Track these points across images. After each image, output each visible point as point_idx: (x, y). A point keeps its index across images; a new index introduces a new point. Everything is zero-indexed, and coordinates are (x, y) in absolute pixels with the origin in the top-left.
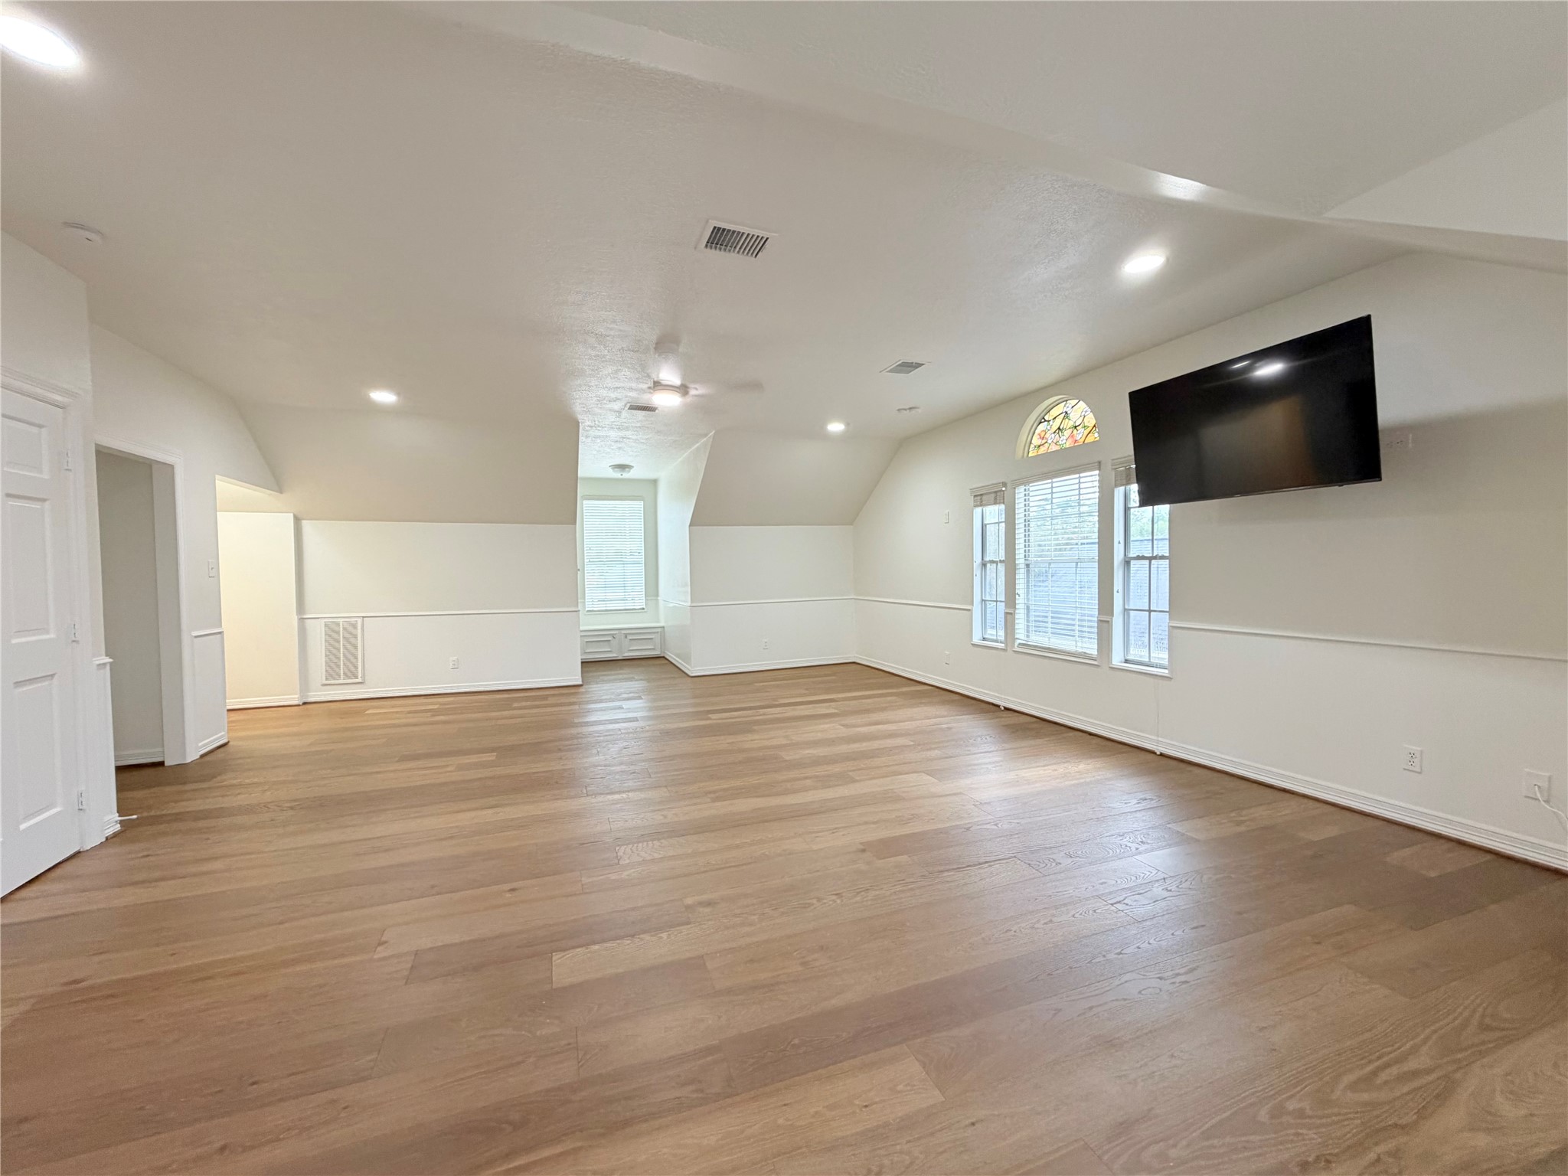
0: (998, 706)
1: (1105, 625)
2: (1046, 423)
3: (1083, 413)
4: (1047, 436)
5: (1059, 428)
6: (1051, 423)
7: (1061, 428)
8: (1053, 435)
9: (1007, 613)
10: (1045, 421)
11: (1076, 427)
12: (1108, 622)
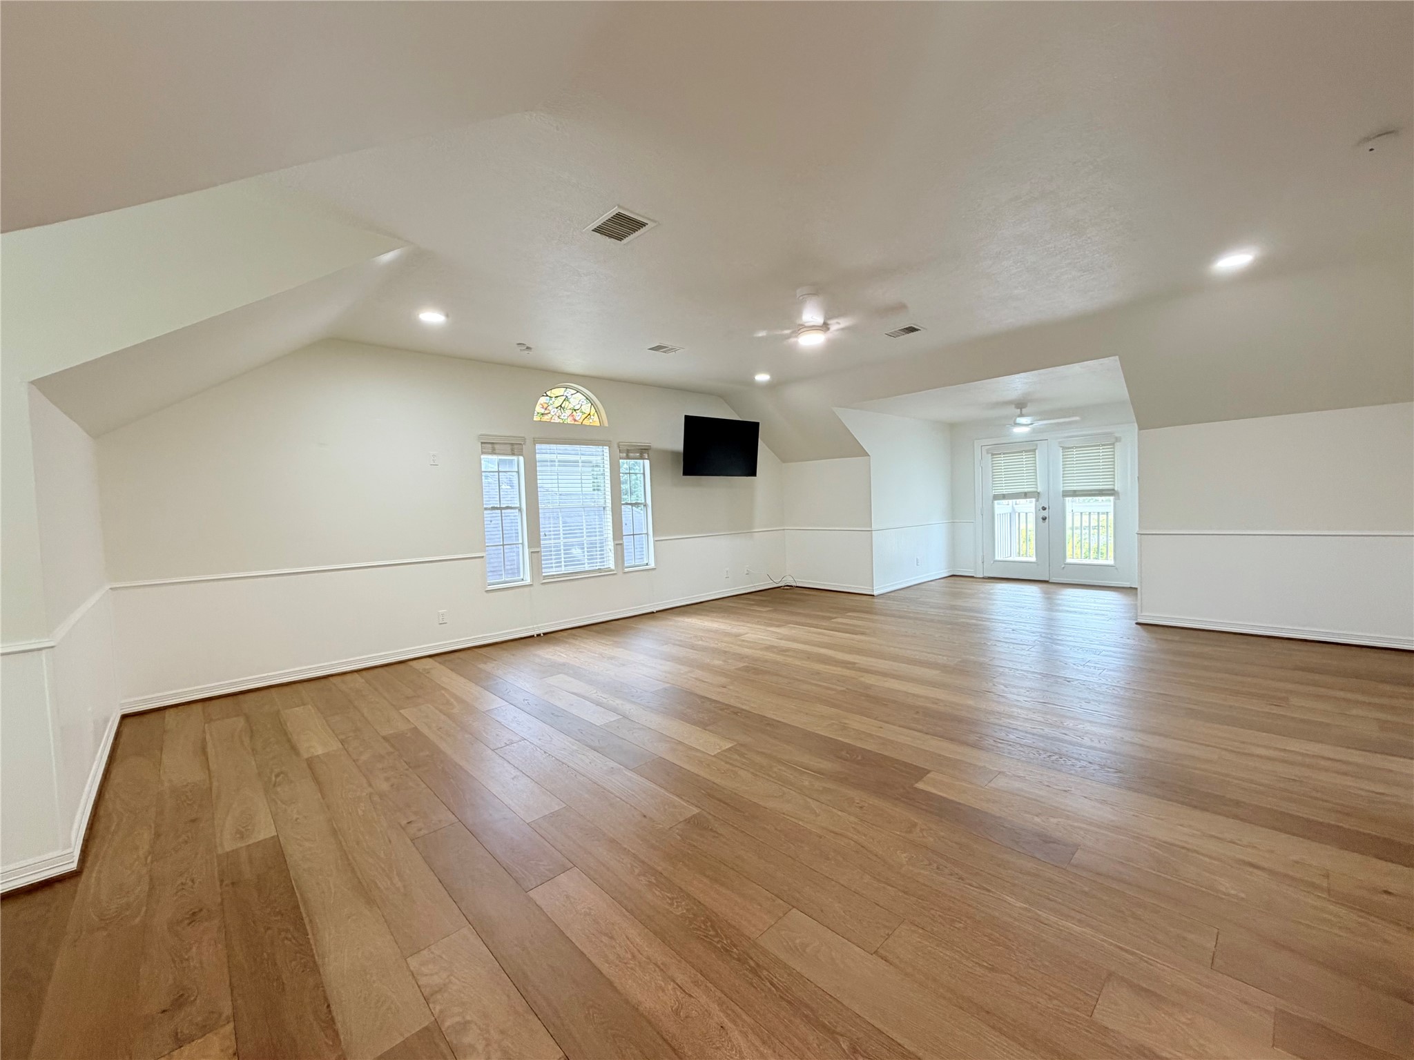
0: (533, 636)
1: (619, 546)
2: (548, 398)
3: (580, 403)
4: (550, 408)
5: (561, 406)
6: (553, 399)
7: (563, 406)
8: (556, 410)
9: (532, 552)
10: (547, 396)
11: (575, 410)
12: (621, 544)
